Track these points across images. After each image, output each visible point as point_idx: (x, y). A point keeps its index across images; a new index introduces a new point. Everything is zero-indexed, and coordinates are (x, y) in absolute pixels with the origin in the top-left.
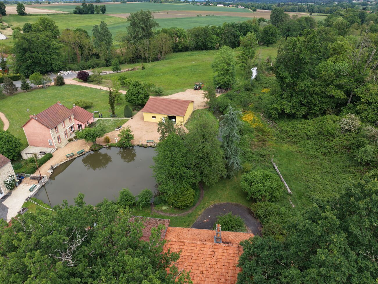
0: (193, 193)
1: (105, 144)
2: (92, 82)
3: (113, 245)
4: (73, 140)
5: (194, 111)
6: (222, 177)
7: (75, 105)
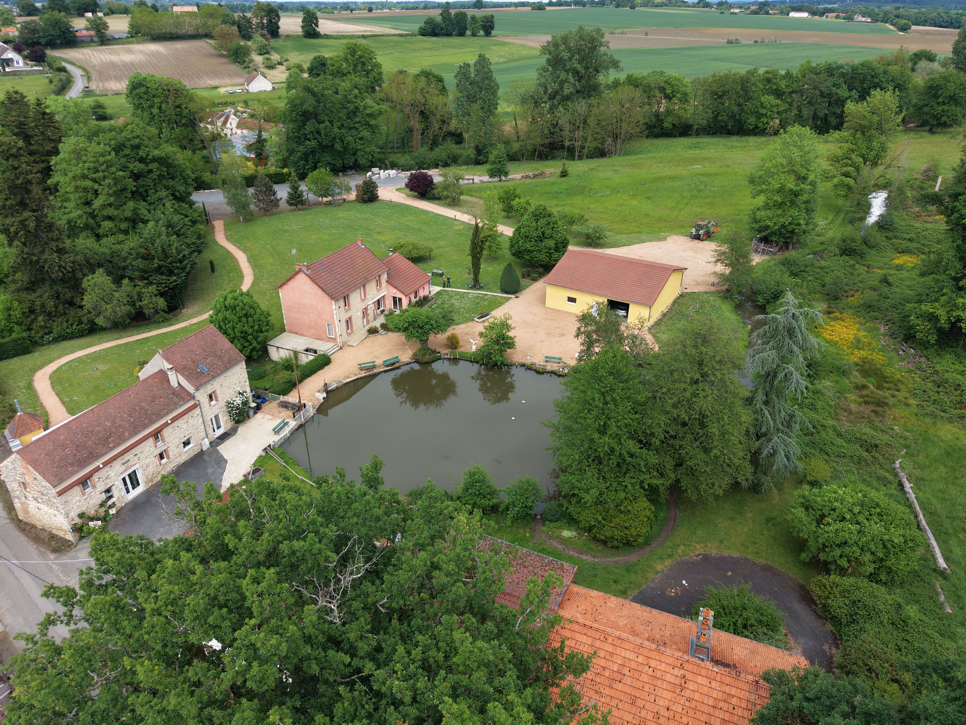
0: (648, 513)
1: (446, 351)
2: (439, 199)
3: (433, 597)
4: (378, 332)
5: (681, 296)
6: (736, 485)
7: (394, 251)
